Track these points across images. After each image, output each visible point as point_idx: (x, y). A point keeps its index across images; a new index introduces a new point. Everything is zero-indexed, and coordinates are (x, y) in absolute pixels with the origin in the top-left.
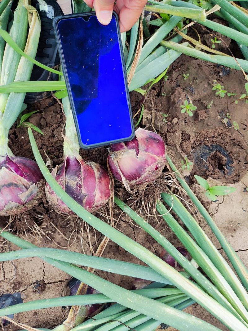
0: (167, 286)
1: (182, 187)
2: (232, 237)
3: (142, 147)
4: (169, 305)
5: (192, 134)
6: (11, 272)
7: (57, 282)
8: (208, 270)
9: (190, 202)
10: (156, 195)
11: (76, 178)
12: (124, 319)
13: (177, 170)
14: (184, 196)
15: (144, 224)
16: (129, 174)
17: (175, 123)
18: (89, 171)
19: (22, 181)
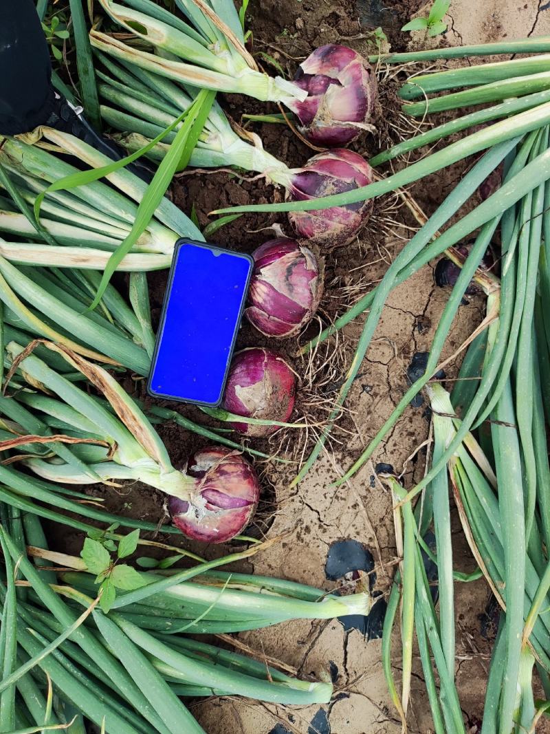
0: (519, 148)
1: (404, 63)
2: (505, 35)
3: (332, 73)
5: (333, 8)
6: (383, 353)
7: (429, 300)
8: (531, 85)
9: (427, 67)
10: (396, 101)
11: (325, 183)
13: (376, 56)
14: (414, 69)
15: (426, 137)
16: (356, 113)
17: (302, 25)
18: (323, 165)
19: (290, 256)
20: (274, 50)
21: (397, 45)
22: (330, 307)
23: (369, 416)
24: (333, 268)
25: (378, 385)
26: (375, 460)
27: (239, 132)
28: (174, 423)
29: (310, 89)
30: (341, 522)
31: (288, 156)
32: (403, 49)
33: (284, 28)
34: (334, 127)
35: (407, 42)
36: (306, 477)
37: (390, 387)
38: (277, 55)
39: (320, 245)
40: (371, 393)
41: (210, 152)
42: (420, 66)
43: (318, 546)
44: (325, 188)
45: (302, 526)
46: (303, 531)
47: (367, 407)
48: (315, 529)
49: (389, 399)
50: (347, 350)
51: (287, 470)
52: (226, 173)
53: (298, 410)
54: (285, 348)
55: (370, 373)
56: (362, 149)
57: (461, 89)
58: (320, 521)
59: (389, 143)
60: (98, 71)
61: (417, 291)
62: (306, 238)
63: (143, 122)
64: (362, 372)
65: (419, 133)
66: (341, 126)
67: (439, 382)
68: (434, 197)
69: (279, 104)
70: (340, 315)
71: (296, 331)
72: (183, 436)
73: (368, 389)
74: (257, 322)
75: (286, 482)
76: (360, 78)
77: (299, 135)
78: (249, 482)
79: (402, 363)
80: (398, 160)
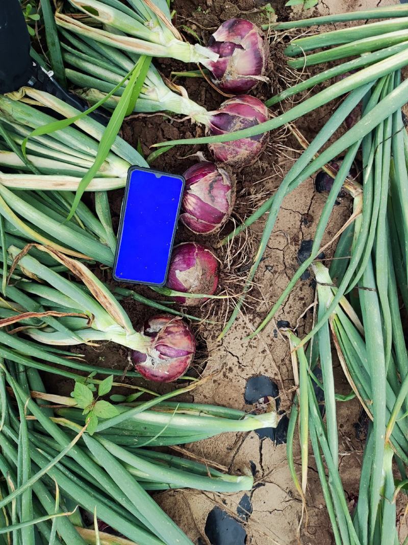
0: (373, 90)
1: (287, 30)
2: (361, 5)
3: (237, 40)
4: (390, 92)
6: (280, 242)
7: (312, 202)
8: (380, 43)
9: (304, 32)
10: (283, 58)
11: (234, 121)
12: (379, 139)
13: (267, 25)
14: (295, 34)
15: (306, 83)
16: (254, 69)
17: (211, 3)
18: (232, 108)
19: (211, 176)
20: (192, 23)
21: (282, 16)
22: (240, 211)
23: (271, 288)
24: (241, 182)
25: (277, 265)
26: (276, 319)
27: (170, 85)
28: (132, 299)
29: (221, 52)
30: (255, 363)
31: (205, 101)
32: (286, 19)
33: (199, 6)
34: (239, 79)
35: (289, 14)
36: (228, 333)
37: (286, 267)
38: (194, 27)
39: (232, 166)
40: (272, 271)
41: (150, 101)
42: (299, 31)
43: (239, 381)
44: (235, 124)
45: (227, 367)
46: (228, 371)
47: (270, 281)
48: (236, 369)
49: (285, 275)
50: (253, 241)
51: (214, 328)
52: (161, 116)
53: (221, 286)
54: (209, 242)
55: (271, 257)
56: (259, 94)
57: (329, 47)
58: (239, 363)
59: (279, 89)
60: (62, 43)
61: (303, 196)
62: (221, 161)
63: (99, 81)
64: (265, 256)
65: (300, 81)
66: (244, 79)
67: (320, 261)
68: (312, 127)
69: (198, 64)
70: (248, 216)
71: (217, 229)
72: (139, 308)
73: (270, 268)
74: (189, 224)
75: (214, 337)
76: (257, 43)
77: (213, 85)
78: (189, 339)
79: (293, 248)
80: (286, 101)
